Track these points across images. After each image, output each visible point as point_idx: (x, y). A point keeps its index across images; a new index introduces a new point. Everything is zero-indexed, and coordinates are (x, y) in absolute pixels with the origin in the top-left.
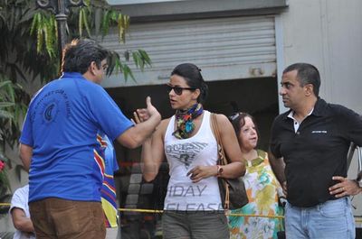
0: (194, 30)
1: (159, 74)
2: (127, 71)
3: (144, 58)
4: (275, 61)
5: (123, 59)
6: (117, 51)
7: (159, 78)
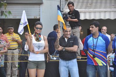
0: (22, 7)
1: (13, 16)
2: (6, 15)
3: (10, 13)
4: (40, 15)
5: (5, 12)
6: (3, 10)
7: (13, 17)
